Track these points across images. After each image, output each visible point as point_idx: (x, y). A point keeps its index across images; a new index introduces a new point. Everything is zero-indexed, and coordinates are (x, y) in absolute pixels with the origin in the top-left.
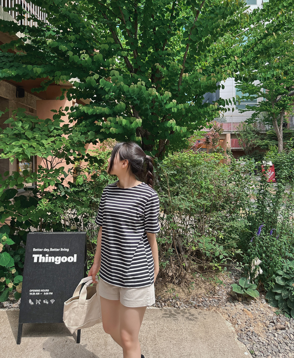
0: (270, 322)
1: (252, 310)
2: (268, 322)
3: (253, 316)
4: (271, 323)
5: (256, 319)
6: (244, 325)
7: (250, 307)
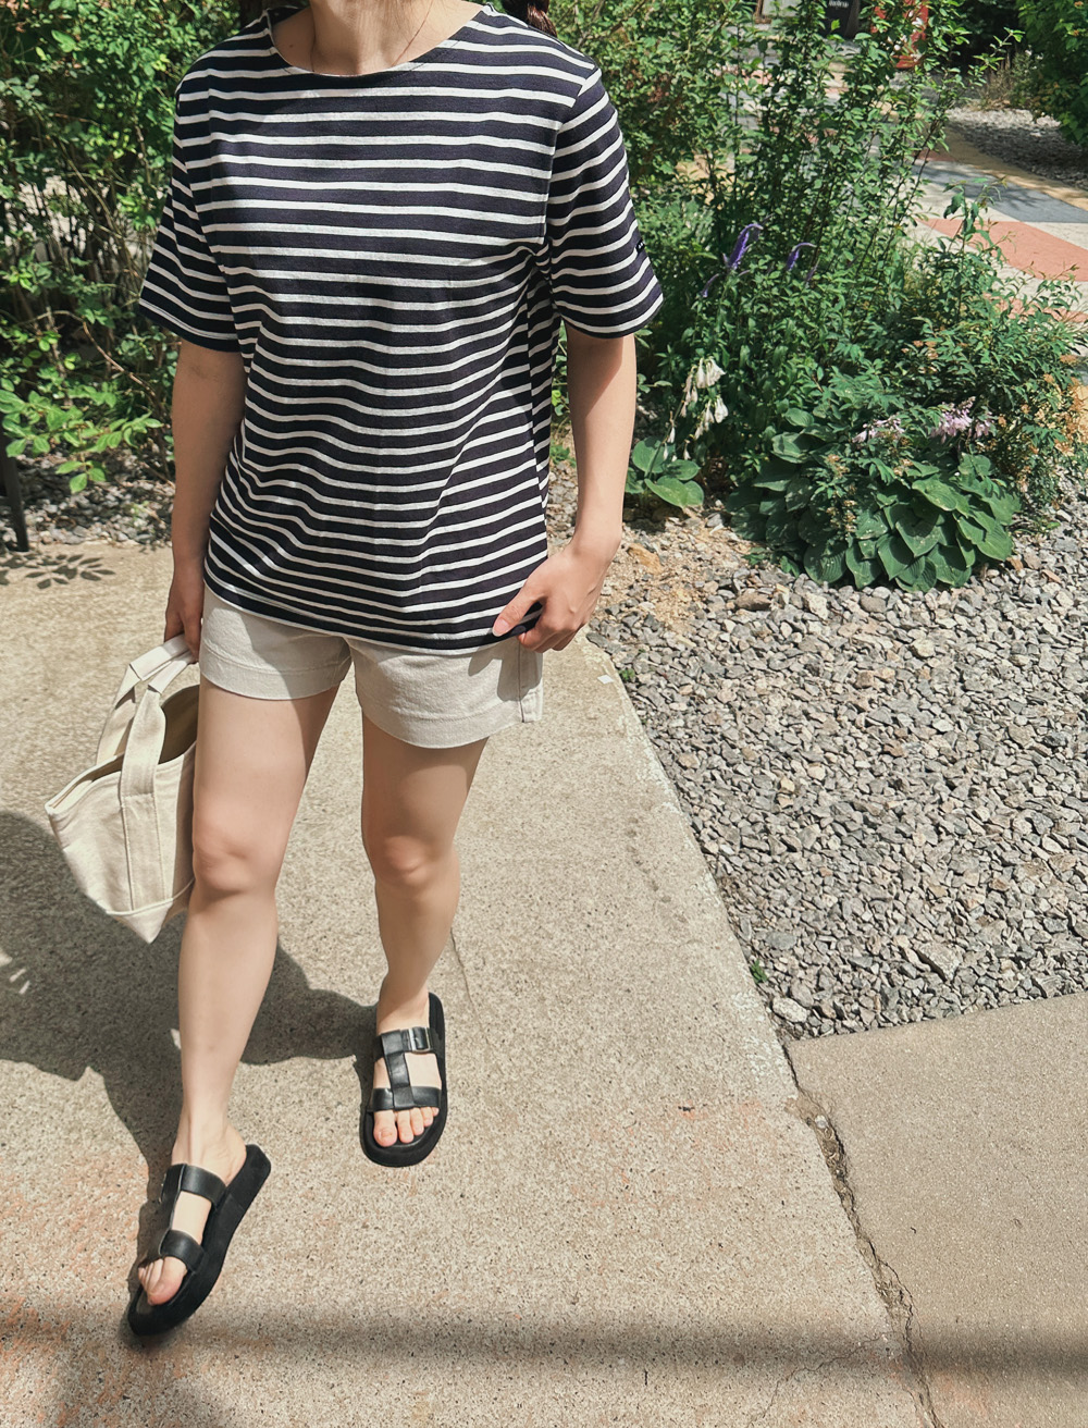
0: (720, 588)
1: (663, 548)
2: (712, 587)
3: (660, 569)
4: (721, 592)
5: (668, 576)
6: (622, 597)
7: (656, 541)
